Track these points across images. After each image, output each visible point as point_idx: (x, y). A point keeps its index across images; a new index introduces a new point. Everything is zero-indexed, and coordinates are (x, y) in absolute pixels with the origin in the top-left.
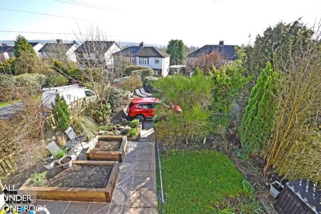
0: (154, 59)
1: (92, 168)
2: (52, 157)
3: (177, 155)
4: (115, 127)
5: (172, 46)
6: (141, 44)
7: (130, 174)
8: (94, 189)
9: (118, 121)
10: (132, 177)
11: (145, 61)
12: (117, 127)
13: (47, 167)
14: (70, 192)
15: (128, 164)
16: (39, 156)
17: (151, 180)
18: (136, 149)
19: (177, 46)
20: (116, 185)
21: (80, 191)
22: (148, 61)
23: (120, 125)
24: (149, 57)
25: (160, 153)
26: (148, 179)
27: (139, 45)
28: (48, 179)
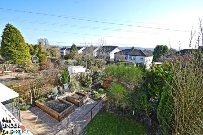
0: (139, 57)
1: (63, 103)
2: (52, 93)
3: (111, 115)
4: (91, 90)
5: (157, 49)
6: (133, 48)
7: (78, 114)
8: (55, 112)
9: (95, 88)
10: (78, 116)
11: (133, 58)
12: (92, 91)
13: (48, 96)
14: (48, 109)
15: (81, 109)
16: (48, 91)
17: (86, 122)
18: (92, 104)
19: (161, 49)
20: (68, 116)
21: (51, 110)
22: (135, 58)
23: (94, 90)
24: (136, 56)
25: (103, 111)
26: (85, 120)
27: (131, 49)
28: (45, 101)
